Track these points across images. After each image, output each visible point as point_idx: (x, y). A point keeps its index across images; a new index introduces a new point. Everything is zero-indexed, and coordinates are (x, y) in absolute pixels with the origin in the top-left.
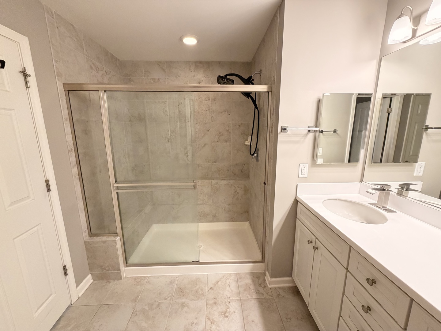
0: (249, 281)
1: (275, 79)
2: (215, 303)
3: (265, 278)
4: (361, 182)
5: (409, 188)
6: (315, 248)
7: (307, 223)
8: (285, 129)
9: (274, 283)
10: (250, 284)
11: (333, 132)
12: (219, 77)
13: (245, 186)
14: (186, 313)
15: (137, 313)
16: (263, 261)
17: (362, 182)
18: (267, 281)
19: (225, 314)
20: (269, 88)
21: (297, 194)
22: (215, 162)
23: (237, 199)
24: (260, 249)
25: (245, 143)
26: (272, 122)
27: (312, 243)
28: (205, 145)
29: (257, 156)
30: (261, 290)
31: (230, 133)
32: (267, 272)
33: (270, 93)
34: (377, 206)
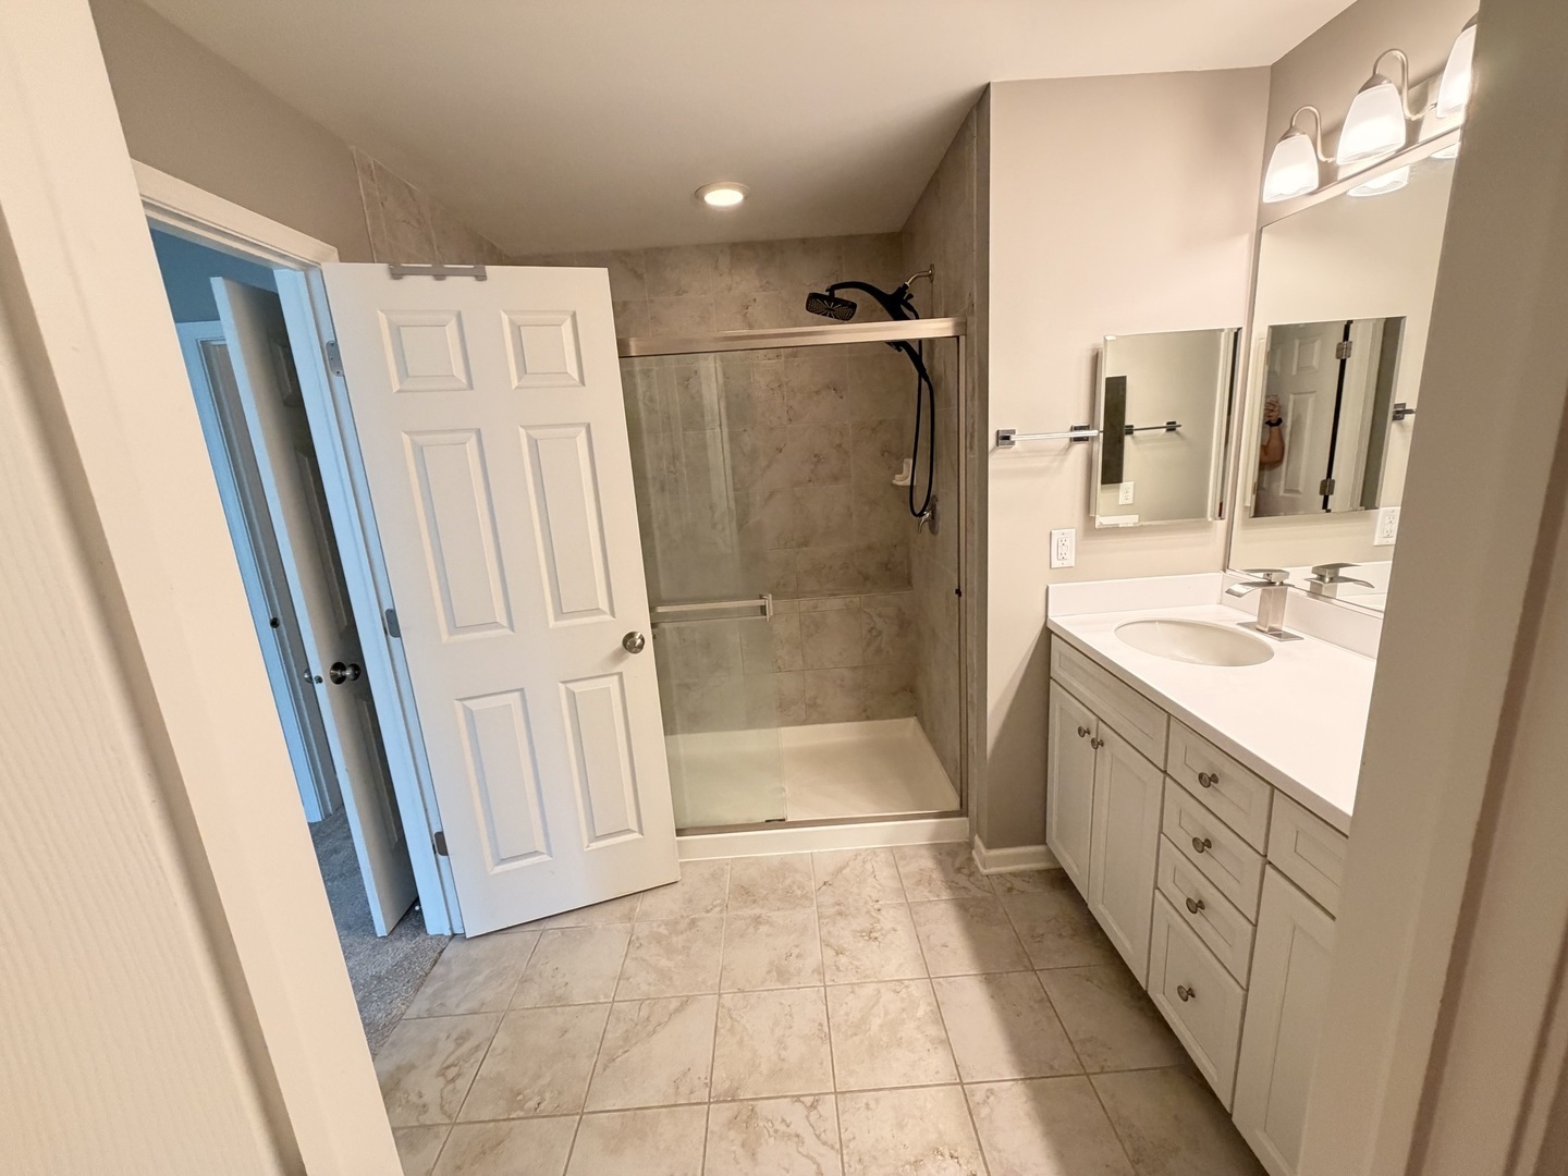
0: (927, 863)
1: (975, 301)
2: (840, 914)
3: (971, 853)
4: (1224, 571)
5: (1336, 573)
6: (1097, 744)
7: (1076, 685)
8: (1008, 438)
9: (996, 861)
10: (932, 870)
11: (1164, 430)
12: (813, 297)
13: (900, 610)
14: (768, 935)
15: (642, 941)
16: (963, 811)
17: (1228, 572)
18: (978, 862)
19: (870, 935)
20: (957, 325)
21: (1050, 614)
22: (806, 544)
23: (879, 651)
24: (953, 784)
25: (894, 482)
26: (970, 422)
27: (1089, 733)
28: (772, 495)
29: (933, 516)
30: (962, 880)
31: (846, 452)
32: (976, 838)
33: (962, 339)
34: (1258, 630)
